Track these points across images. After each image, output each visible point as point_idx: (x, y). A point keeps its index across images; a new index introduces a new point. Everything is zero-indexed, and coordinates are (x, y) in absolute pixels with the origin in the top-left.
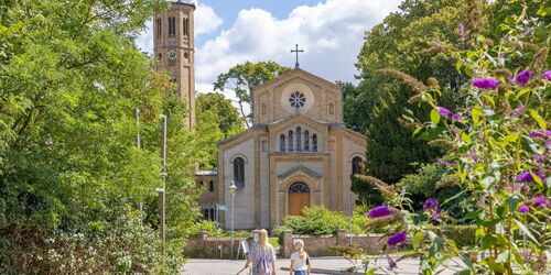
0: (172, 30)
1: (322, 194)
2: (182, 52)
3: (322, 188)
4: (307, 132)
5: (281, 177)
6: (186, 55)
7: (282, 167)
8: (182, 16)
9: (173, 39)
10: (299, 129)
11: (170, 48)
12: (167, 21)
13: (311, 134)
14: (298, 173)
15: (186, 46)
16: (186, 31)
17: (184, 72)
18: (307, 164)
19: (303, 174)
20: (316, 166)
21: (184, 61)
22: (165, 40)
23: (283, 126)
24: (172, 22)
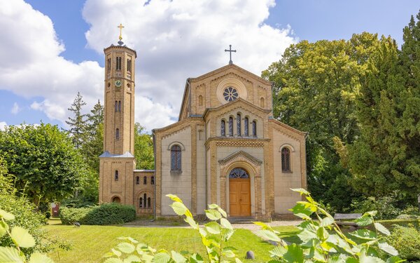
0: (119, 66)
1: (263, 180)
2: (126, 82)
3: (263, 174)
4: (247, 118)
5: (222, 162)
6: (129, 85)
7: (223, 152)
8: (127, 58)
9: (119, 73)
10: (239, 114)
11: (117, 79)
12: (115, 60)
13: (251, 120)
14: (240, 158)
15: (129, 79)
16: (129, 68)
17: (127, 97)
18: (248, 150)
19: (244, 159)
20: (257, 152)
21: (127, 89)
22: (114, 73)
23: (224, 111)
24: (119, 60)
